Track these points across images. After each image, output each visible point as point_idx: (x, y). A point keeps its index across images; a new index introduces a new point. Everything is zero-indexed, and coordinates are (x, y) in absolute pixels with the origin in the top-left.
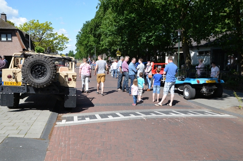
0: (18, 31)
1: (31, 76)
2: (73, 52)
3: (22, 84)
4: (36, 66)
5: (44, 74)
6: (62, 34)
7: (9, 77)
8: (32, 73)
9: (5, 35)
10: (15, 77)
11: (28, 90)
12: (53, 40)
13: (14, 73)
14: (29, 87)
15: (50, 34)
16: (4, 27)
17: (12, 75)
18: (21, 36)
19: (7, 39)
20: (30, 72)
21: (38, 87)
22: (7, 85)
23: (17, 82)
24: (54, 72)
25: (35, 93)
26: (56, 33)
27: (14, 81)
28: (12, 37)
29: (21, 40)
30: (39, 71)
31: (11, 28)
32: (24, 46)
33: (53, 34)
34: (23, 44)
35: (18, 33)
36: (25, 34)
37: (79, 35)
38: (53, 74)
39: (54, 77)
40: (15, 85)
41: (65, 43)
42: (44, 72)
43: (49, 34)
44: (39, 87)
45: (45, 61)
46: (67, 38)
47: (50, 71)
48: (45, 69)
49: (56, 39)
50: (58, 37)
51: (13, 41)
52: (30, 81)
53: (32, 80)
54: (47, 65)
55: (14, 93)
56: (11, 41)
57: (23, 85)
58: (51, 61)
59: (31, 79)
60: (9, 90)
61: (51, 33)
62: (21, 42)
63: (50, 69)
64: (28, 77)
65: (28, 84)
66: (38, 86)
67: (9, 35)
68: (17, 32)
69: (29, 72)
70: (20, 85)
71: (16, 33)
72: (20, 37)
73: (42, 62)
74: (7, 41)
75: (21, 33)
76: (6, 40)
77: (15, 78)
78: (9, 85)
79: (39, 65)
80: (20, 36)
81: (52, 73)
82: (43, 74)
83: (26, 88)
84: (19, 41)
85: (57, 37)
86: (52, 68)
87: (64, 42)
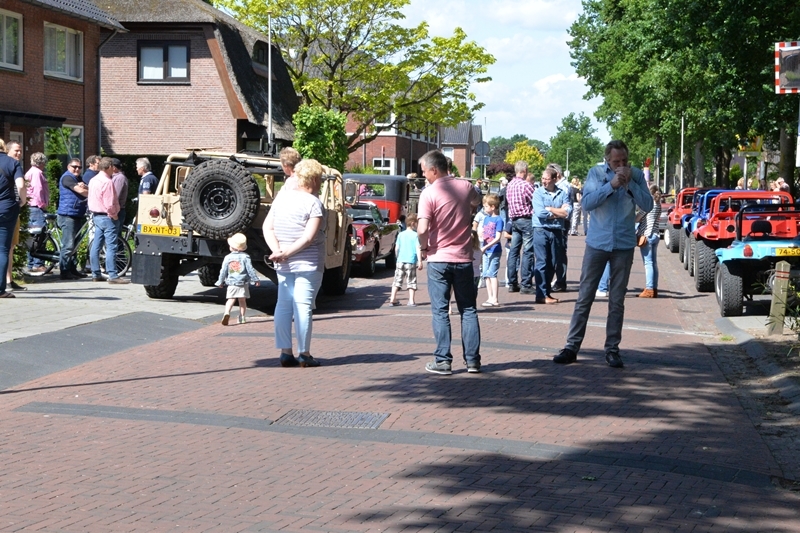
0: (217, 32)
1: (200, 210)
2: (586, 126)
3: (182, 233)
4: (211, 186)
5: (229, 207)
6: (459, 30)
7: (155, 214)
8: (202, 204)
9: (159, 53)
10: (166, 213)
11: (195, 247)
12: (403, 64)
13: (166, 205)
14: (197, 239)
15: (388, 31)
16: (157, 13)
17: (160, 208)
18: (229, 55)
19: (167, 73)
20: (198, 200)
21: (214, 237)
22: (147, 233)
23: (170, 226)
24: (251, 203)
25: (210, 255)
26: (420, 28)
27: (163, 223)
28: (188, 61)
29: (231, 76)
30: (217, 200)
31: (187, 19)
32: (245, 107)
33: (402, 32)
34: (240, 97)
35: (217, 42)
36: (252, 44)
37: (590, 20)
38: (250, 208)
39: (251, 215)
40: (166, 233)
41: (472, 80)
42: (230, 201)
43: (382, 29)
44: (217, 237)
45: (233, 174)
46: (485, 53)
47: (243, 200)
48: (231, 194)
49: (419, 60)
50: (432, 45)
51: (194, 79)
52: (198, 221)
53: (202, 220)
54: (236, 184)
55: (163, 254)
56: (185, 82)
57: (185, 235)
58: (246, 175)
59: (199, 217)
60: (152, 245)
61: (395, 28)
62: (230, 86)
63: (242, 194)
64: (193, 212)
65: (195, 233)
66: (214, 234)
67: (178, 52)
68: (213, 37)
69: (195, 200)
70: (178, 235)
71: (210, 42)
72: (226, 60)
73: (224, 177)
74: (168, 81)
75: (232, 38)
76: (161, 77)
77: (167, 216)
78: (154, 233)
79: (218, 185)
80: (224, 53)
81: (248, 205)
82: (226, 207)
83: (189, 242)
84: (219, 82)
85: (425, 46)
86: (247, 193)
87: (467, 77)
